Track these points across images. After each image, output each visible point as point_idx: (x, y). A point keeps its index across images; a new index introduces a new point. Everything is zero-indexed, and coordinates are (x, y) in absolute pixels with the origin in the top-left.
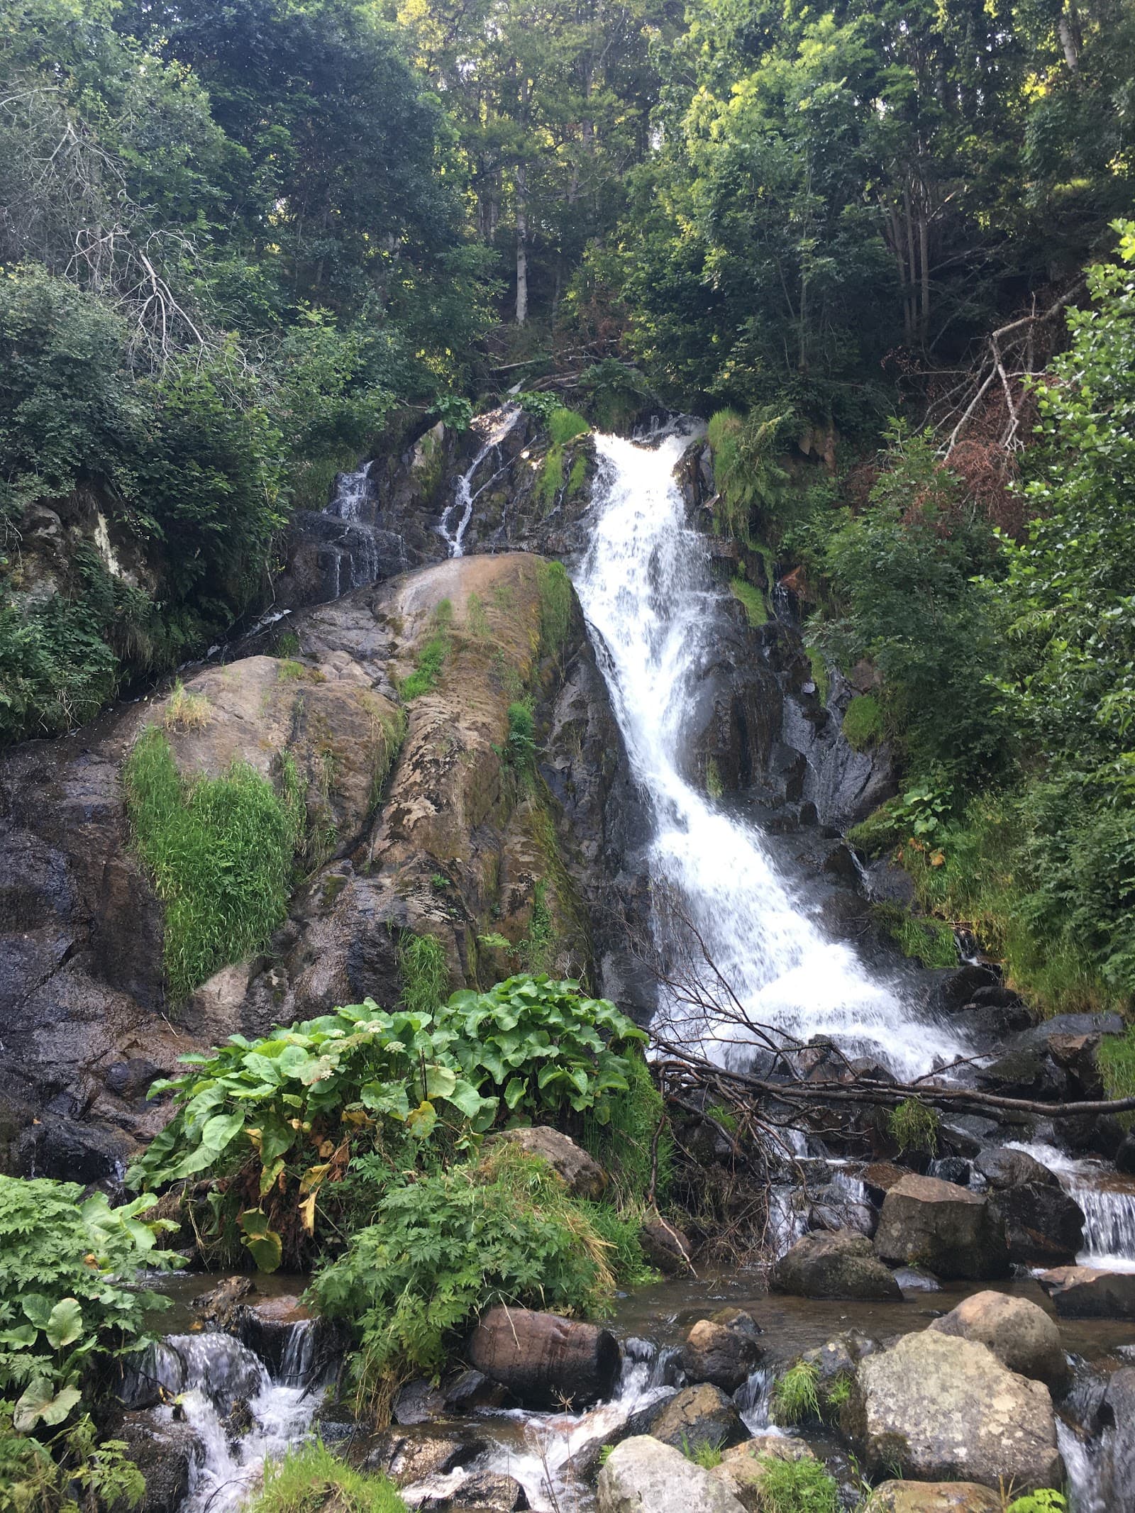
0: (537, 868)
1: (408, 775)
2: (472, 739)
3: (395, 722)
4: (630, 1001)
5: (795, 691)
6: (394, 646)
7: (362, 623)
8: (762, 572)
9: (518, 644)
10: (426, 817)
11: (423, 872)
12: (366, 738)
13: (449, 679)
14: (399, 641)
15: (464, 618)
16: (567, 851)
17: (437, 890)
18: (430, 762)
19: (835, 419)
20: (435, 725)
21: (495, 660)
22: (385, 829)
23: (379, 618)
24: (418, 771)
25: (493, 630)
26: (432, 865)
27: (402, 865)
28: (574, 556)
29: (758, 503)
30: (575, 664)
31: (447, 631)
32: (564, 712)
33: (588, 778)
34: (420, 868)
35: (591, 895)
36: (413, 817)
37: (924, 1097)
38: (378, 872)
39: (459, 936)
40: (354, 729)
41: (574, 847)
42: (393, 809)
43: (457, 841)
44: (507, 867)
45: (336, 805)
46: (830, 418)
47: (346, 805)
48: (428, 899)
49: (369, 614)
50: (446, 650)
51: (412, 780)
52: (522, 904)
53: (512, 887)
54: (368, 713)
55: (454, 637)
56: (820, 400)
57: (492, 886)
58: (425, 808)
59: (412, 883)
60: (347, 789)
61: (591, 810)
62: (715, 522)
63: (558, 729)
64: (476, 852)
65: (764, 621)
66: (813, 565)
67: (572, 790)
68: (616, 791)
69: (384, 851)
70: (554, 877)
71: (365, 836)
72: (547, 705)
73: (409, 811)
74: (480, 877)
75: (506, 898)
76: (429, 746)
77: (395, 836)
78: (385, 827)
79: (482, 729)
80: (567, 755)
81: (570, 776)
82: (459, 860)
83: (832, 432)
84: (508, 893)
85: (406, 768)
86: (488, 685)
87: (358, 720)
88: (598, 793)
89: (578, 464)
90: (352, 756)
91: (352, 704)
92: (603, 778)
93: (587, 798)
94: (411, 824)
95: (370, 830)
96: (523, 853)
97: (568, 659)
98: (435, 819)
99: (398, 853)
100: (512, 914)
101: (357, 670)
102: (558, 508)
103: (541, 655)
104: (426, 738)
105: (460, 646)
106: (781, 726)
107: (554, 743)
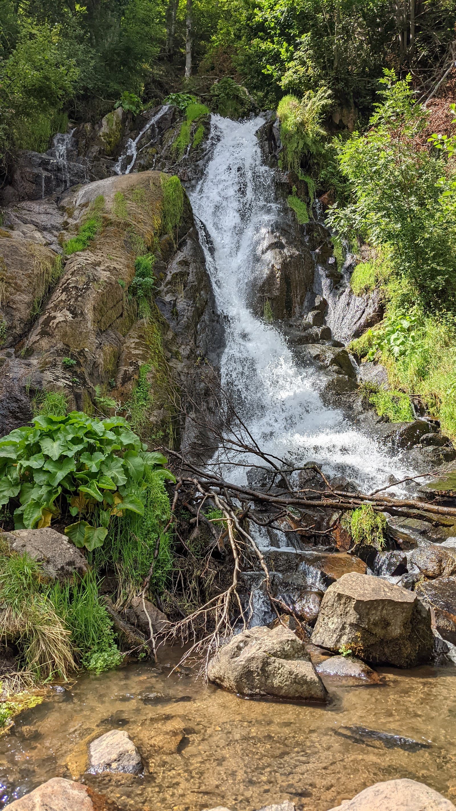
0: (144, 358)
1: (59, 296)
2: (103, 275)
3: (53, 263)
4: (200, 442)
5: (324, 262)
6: (66, 223)
7: (50, 211)
8: (307, 194)
9: (145, 224)
10: (65, 321)
11: (59, 355)
12: (30, 271)
13: (98, 242)
14: (70, 221)
15: (111, 207)
16: (170, 351)
17: (67, 367)
18: (73, 287)
19: (355, 102)
20: (80, 266)
21: (128, 232)
22: (39, 329)
23: (62, 209)
24: (64, 293)
25: (129, 214)
26: (66, 351)
27: (46, 351)
28: (193, 182)
29: (306, 152)
30: (184, 240)
31: (100, 214)
32: (174, 267)
33: (187, 308)
34: (59, 353)
35: (183, 378)
36: (56, 321)
37: (378, 505)
38: (30, 356)
39: (78, 397)
40: (22, 265)
41: (174, 349)
42: (45, 317)
43: (87, 337)
44: (123, 357)
45: (7, 314)
46: (352, 101)
47: (14, 314)
48: (59, 372)
49: (55, 206)
50: (98, 225)
51: (60, 299)
52: (130, 379)
53: (125, 369)
54: (33, 256)
55: (104, 218)
56: (346, 89)
57: (110, 367)
58: (65, 316)
59: (50, 362)
60: (14, 303)
61: (187, 327)
62: (280, 162)
63: (169, 277)
64: (100, 346)
65: (307, 221)
66: (338, 188)
67: (175, 314)
68: (206, 317)
69: (35, 342)
70: (156, 364)
71: (25, 334)
72: (163, 263)
73: (55, 318)
74: (101, 361)
75: (120, 375)
76: (74, 279)
77: (44, 333)
78: (40, 327)
79: (113, 271)
80: (173, 292)
81: (175, 305)
82: (86, 349)
83: (353, 110)
84: (122, 372)
85: (58, 292)
86: (123, 247)
87: (25, 260)
88: (193, 317)
89: (199, 129)
90: (19, 282)
91: (23, 249)
92: (197, 309)
93: (185, 319)
94: (54, 326)
95: (29, 330)
96: (135, 348)
97: (180, 237)
98: (71, 323)
99: (44, 343)
100: (122, 385)
101: (38, 235)
102: (186, 156)
103: (162, 232)
104: (72, 274)
105: (107, 223)
106: (313, 282)
107: (166, 285)
